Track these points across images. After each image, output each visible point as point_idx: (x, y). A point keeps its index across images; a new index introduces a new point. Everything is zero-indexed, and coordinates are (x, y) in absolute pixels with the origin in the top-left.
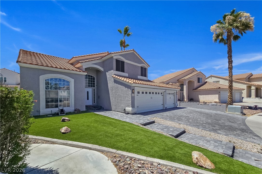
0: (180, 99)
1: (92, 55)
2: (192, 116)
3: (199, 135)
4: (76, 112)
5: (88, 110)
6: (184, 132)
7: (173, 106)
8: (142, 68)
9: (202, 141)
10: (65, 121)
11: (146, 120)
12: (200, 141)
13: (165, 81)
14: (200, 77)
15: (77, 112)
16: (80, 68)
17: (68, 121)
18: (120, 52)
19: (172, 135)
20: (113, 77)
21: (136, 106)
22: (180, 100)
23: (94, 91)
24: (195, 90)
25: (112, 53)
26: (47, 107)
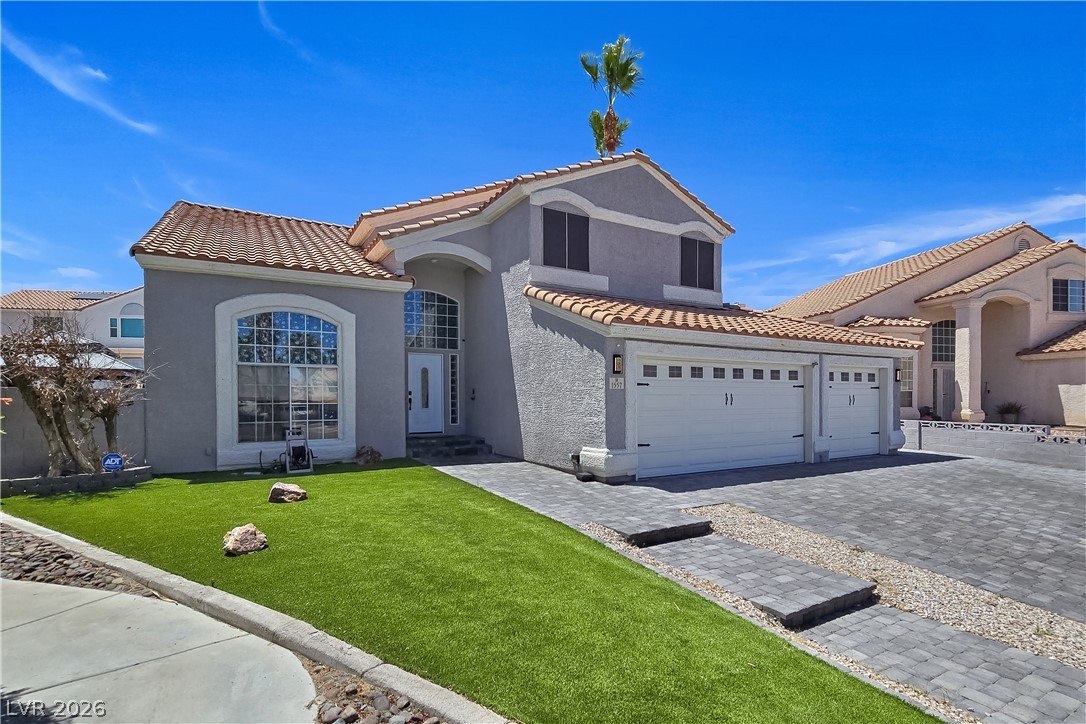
0: (935, 407)
1: (445, 199)
2: (970, 504)
3: (962, 628)
4: (361, 462)
5: (417, 456)
6: (865, 599)
7: (870, 445)
8: (687, 243)
9: (963, 669)
10: (283, 501)
11: (663, 516)
12: (946, 664)
13: (834, 308)
14: (1071, 277)
15: (367, 462)
16: (385, 263)
17: (296, 500)
18: (565, 172)
19: (771, 612)
20: (526, 295)
21: (632, 438)
22: (929, 414)
23: (453, 366)
24: (1034, 357)
25: (526, 181)
26: (244, 437)
